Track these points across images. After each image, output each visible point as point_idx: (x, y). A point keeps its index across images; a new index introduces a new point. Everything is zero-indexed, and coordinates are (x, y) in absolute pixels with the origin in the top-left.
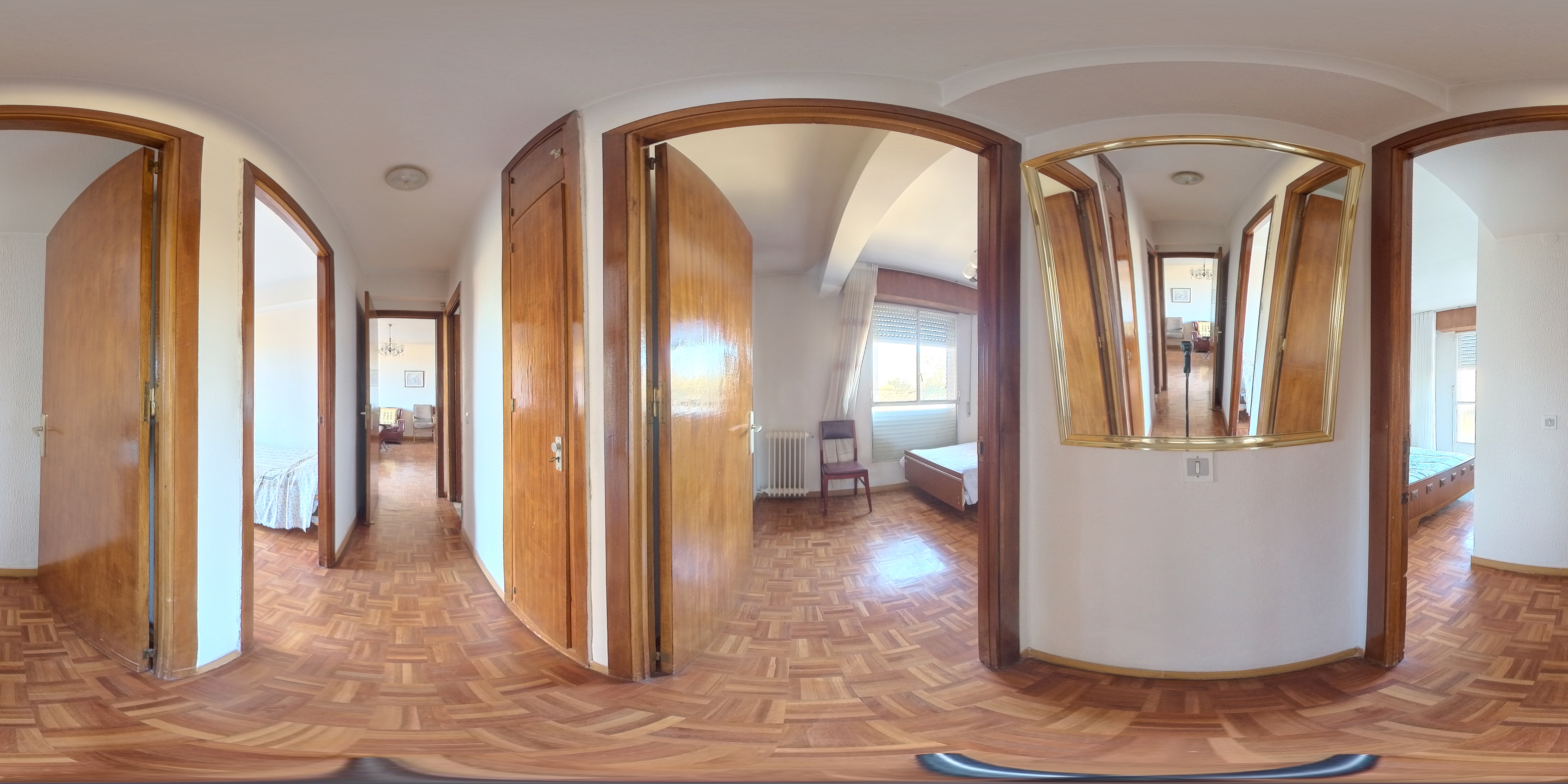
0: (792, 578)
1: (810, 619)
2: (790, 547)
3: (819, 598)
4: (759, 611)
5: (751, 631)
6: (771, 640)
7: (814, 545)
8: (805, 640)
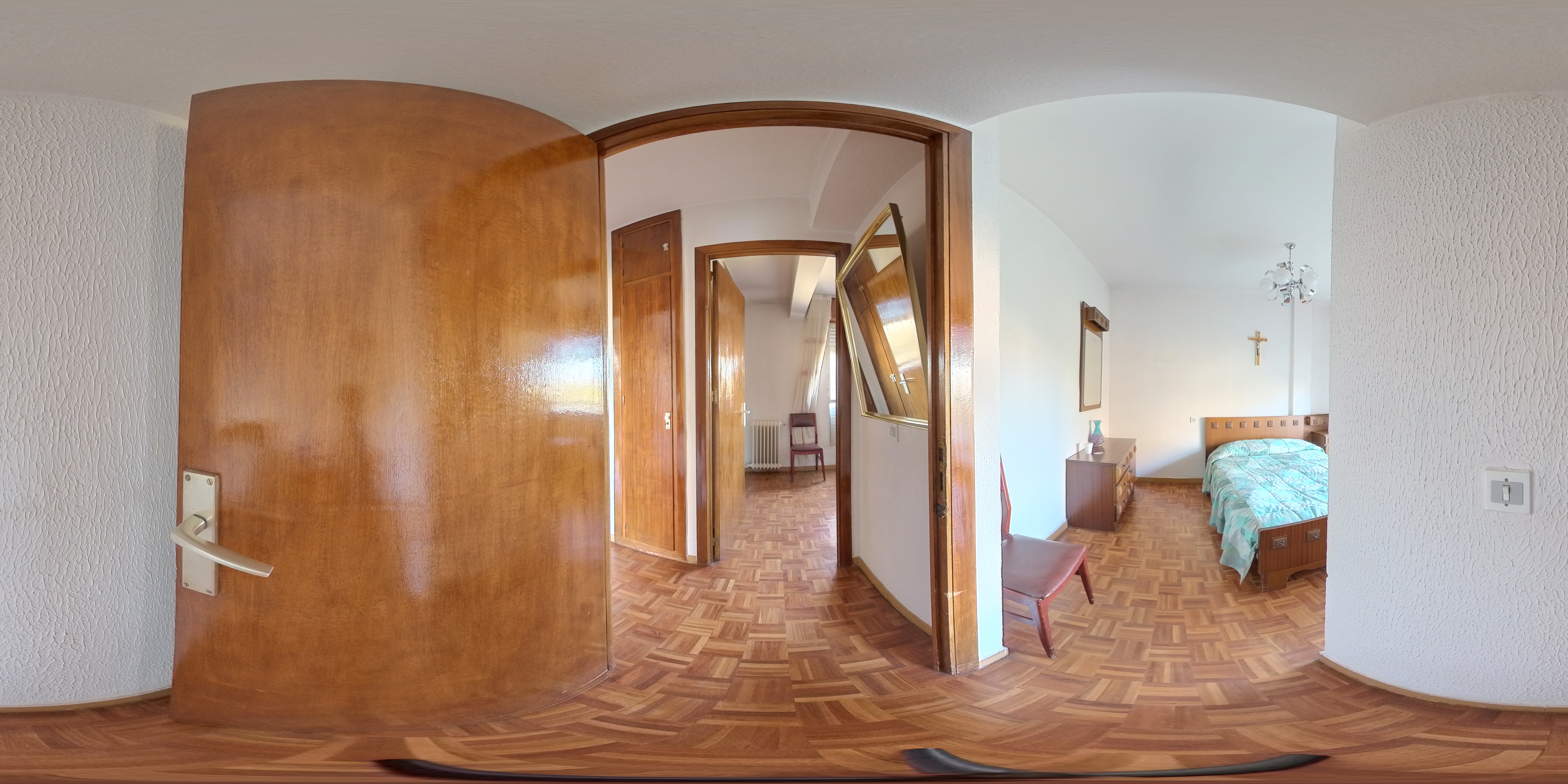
0: (767, 513)
1: (775, 533)
2: (766, 498)
3: (781, 523)
4: (749, 528)
5: (746, 538)
6: (756, 542)
7: (782, 497)
8: (771, 542)
